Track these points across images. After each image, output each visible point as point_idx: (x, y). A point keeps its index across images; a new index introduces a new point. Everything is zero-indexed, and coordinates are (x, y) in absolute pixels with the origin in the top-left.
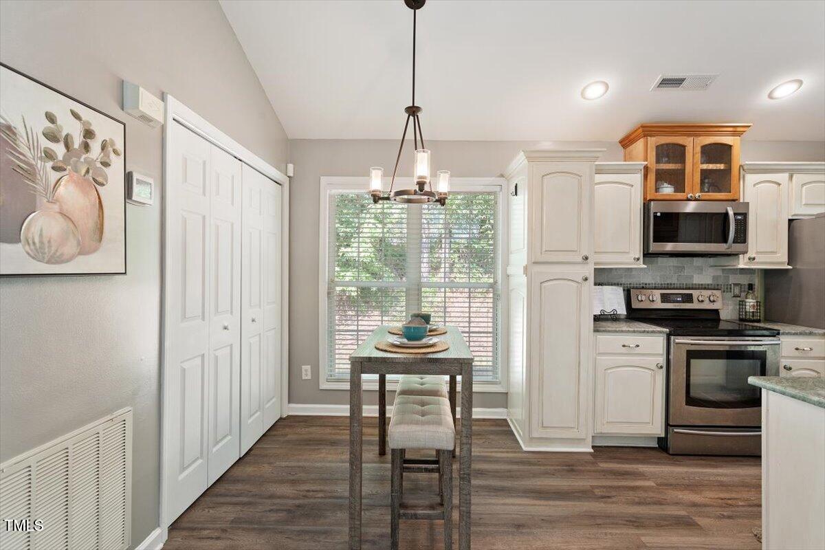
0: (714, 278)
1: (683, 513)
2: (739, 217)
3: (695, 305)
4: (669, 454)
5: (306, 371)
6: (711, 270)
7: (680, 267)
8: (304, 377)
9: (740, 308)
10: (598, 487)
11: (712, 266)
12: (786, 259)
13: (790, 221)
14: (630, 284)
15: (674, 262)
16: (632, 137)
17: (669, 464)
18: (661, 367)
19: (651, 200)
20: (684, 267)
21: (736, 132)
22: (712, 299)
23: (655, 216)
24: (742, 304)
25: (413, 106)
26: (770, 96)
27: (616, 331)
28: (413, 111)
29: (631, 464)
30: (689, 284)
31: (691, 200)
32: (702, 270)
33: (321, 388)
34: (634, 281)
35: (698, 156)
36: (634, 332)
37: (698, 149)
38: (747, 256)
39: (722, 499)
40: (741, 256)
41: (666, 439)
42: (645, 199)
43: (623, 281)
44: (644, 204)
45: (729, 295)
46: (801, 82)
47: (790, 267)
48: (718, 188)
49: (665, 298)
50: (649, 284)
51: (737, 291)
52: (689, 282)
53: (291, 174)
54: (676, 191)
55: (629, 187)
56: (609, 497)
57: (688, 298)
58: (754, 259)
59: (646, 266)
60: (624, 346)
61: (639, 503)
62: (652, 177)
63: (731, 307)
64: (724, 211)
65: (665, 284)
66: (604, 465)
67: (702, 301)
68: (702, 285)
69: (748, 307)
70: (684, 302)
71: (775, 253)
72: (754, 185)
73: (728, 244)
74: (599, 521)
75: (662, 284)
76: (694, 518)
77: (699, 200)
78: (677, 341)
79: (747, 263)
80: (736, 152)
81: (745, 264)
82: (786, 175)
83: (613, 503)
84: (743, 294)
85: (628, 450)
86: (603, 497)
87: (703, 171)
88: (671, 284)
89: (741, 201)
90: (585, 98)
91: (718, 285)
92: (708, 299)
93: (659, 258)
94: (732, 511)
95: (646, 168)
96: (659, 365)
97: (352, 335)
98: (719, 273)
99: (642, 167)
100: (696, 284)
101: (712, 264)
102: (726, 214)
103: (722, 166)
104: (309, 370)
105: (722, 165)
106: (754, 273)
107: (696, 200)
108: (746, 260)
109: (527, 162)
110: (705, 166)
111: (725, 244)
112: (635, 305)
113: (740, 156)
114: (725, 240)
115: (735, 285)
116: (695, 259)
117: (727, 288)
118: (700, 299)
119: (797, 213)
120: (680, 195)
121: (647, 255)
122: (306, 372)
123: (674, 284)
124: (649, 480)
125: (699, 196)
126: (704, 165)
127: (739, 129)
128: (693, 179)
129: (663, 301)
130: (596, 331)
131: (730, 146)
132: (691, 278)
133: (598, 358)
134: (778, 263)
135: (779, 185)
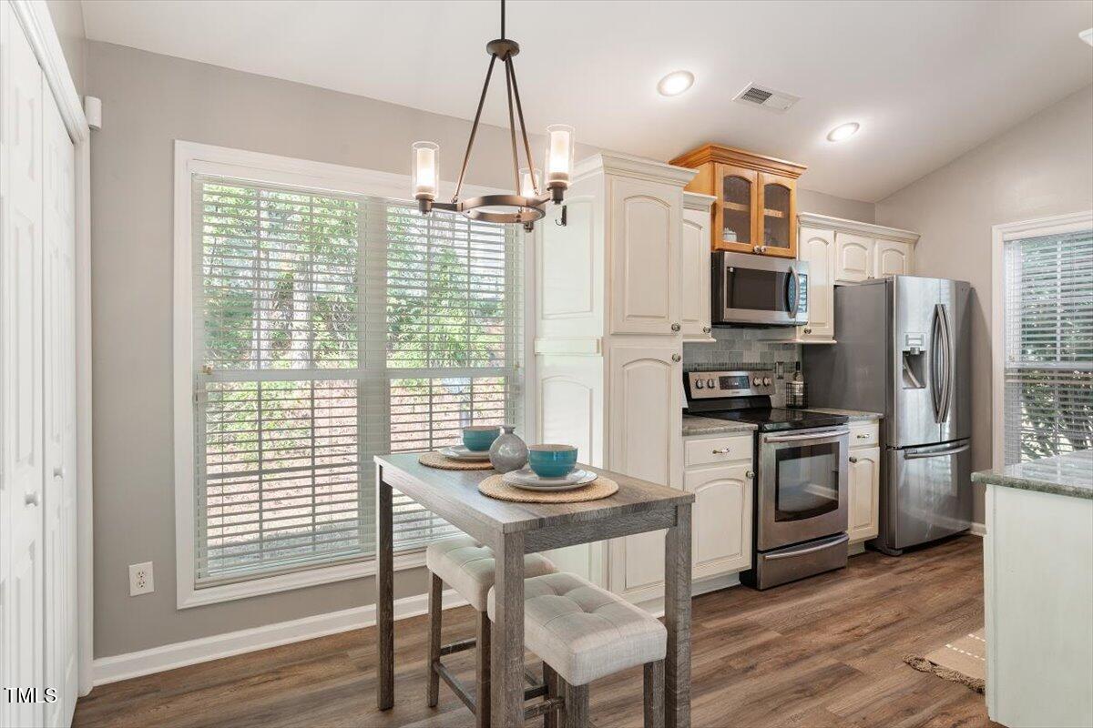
0: (763, 355)
1: (832, 661)
4: (760, 590)
5: (141, 575)
6: (759, 344)
8: (135, 590)
9: (789, 391)
10: (731, 657)
11: (760, 340)
12: (832, 333)
13: (835, 286)
16: (690, 160)
17: (768, 604)
18: (752, 476)
19: (720, 250)
20: (734, 341)
21: (793, 175)
22: (765, 381)
23: (728, 272)
24: (790, 386)
25: (503, 40)
26: (829, 138)
27: (707, 433)
28: (504, 49)
29: (734, 614)
30: (740, 364)
31: (757, 254)
32: (751, 345)
33: (180, 607)
35: (762, 198)
36: (725, 431)
37: (762, 190)
38: (802, 327)
39: (848, 631)
40: (798, 328)
41: (753, 571)
42: (713, 247)
44: (712, 254)
45: (775, 376)
46: (858, 126)
47: (835, 342)
48: (777, 242)
49: (724, 383)
50: (702, 364)
51: (780, 370)
53: (97, 123)
55: (697, 229)
56: (752, 668)
57: (745, 382)
58: (810, 331)
59: (715, 340)
60: (715, 452)
61: (787, 665)
62: (720, 217)
63: (777, 392)
65: (717, 364)
66: (713, 625)
67: (757, 386)
68: (751, 364)
69: (796, 391)
70: (742, 388)
71: (823, 324)
72: (809, 241)
74: (772, 705)
75: (723, 364)
76: (848, 663)
77: (764, 255)
78: (768, 439)
79: (803, 336)
80: (795, 198)
81: (801, 338)
82: (832, 233)
83: (762, 674)
84: (788, 375)
85: (715, 597)
86: (747, 670)
87: (767, 218)
89: (796, 259)
90: (661, 93)
91: (765, 364)
92: (762, 382)
94: (868, 643)
95: (714, 206)
96: (750, 474)
97: (250, 482)
98: (766, 349)
99: (709, 203)
100: (745, 364)
101: (760, 338)
103: (779, 214)
104: (150, 571)
105: (783, 213)
106: (793, 349)
107: (762, 254)
108: (803, 333)
109: (603, 172)
110: (768, 212)
112: (696, 394)
113: (798, 206)
115: (780, 363)
116: (745, 331)
117: (773, 368)
118: (756, 383)
119: (840, 278)
120: (746, 247)
121: (717, 321)
122: (141, 577)
123: (726, 364)
124: (767, 630)
125: (764, 250)
126: (767, 210)
127: (797, 171)
128: (757, 227)
129: (722, 388)
130: (685, 434)
131: (789, 190)
132: (741, 355)
133: (688, 473)
134: (826, 337)
135: (827, 243)
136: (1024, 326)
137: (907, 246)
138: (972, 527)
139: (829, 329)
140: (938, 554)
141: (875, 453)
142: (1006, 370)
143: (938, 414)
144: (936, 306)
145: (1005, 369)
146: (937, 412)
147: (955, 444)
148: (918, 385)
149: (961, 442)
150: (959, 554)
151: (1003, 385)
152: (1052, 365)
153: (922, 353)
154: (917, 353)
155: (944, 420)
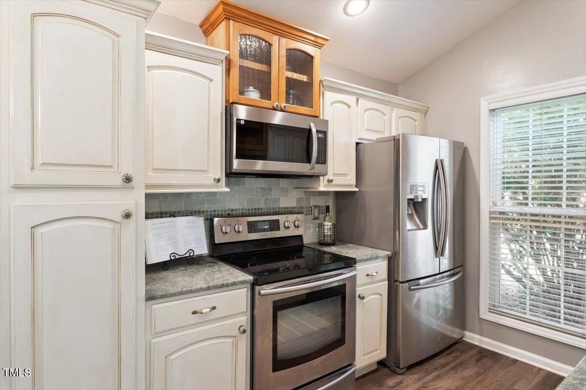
0: (299, 200)
2: (320, 136)
3: (281, 233)
6: (295, 192)
7: (268, 188)
9: (319, 231)
11: (296, 188)
12: (354, 182)
13: (357, 144)
14: (214, 211)
15: (261, 182)
16: (213, 18)
18: (244, 331)
19: (233, 103)
20: (271, 189)
22: (296, 223)
23: (238, 125)
24: (321, 226)
26: (345, 12)
27: (182, 294)
30: (276, 209)
31: (277, 110)
32: (287, 192)
34: (218, 207)
35: (284, 60)
37: (283, 52)
38: (327, 178)
40: (321, 178)
42: (227, 101)
43: (206, 207)
44: (226, 107)
45: (310, 217)
47: (357, 189)
48: (302, 102)
49: (252, 227)
50: (236, 210)
51: (316, 213)
52: (275, 205)
54: (262, 97)
55: (207, 82)
57: (275, 225)
59: (228, 190)
60: (195, 312)
62: (235, 73)
63: (312, 230)
64: (308, 128)
65: (252, 209)
67: (288, 227)
68: (288, 208)
69: (326, 231)
70: (271, 230)
71: (346, 175)
72: (332, 104)
73: (311, 164)
75: (249, 210)
77: (285, 111)
78: (262, 292)
79: (326, 185)
80: (317, 63)
81: (325, 186)
82: (354, 98)
84: (322, 216)
87: (288, 80)
88: (259, 209)
89: (321, 118)
91: (301, 208)
92: (293, 225)
93: (246, 179)
95: (228, 60)
96: (242, 329)
98: (303, 195)
99: (223, 58)
100: (282, 208)
102: (310, 130)
105: (305, 77)
107: (282, 110)
108: (326, 182)
110: (291, 74)
111: (308, 164)
112: (218, 239)
113: (320, 72)
114: (309, 161)
115: (316, 207)
116: (281, 180)
117: (309, 211)
118: (286, 224)
119: (362, 137)
120: (266, 103)
121: (231, 174)
123: (262, 209)
125: (285, 107)
126: (289, 72)
127: (320, 41)
128: (278, 86)
129: (249, 232)
130: (151, 298)
131: (312, 57)
132: (278, 200)
133: (154, 341)
134: (351, 186)
135: (349, 107)
136: (503, 178)
137: (419, 114)
138: (465, 334)
139: (352, 179)
140: (435, 369)
141: (383, 287)
142: (491, 213)
143: (438, 251)
144: (436, 160)
145: (490, 211)
146: (436, 248)
147: (452, 272)
148: (422, 227)
149: (456, 270)
150: (453, 368)
151: (488, 225)
152: (525, 209)
153: (424, 200)
154: (420, 200)
155: (442, 254)
